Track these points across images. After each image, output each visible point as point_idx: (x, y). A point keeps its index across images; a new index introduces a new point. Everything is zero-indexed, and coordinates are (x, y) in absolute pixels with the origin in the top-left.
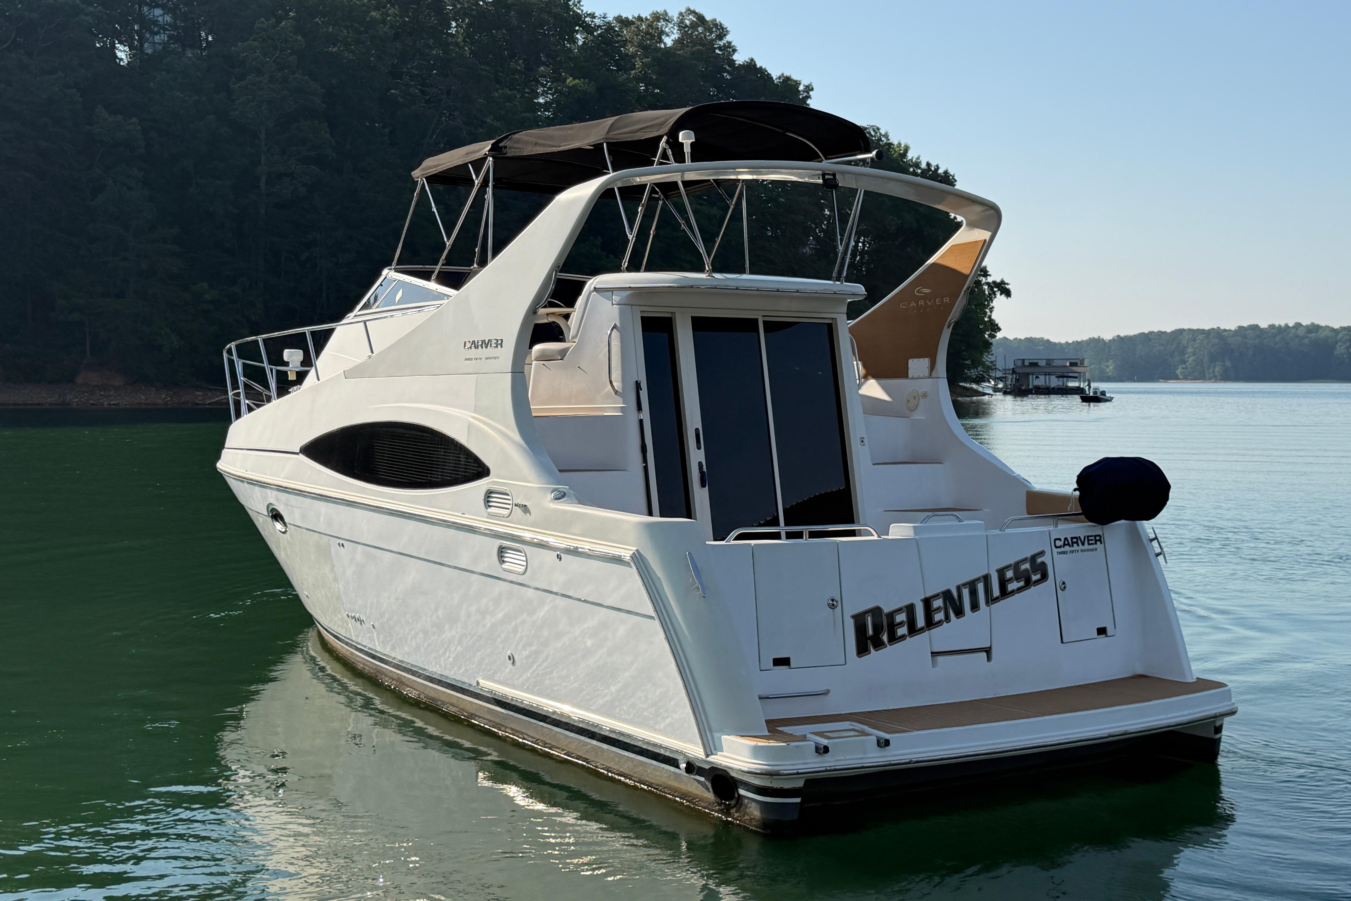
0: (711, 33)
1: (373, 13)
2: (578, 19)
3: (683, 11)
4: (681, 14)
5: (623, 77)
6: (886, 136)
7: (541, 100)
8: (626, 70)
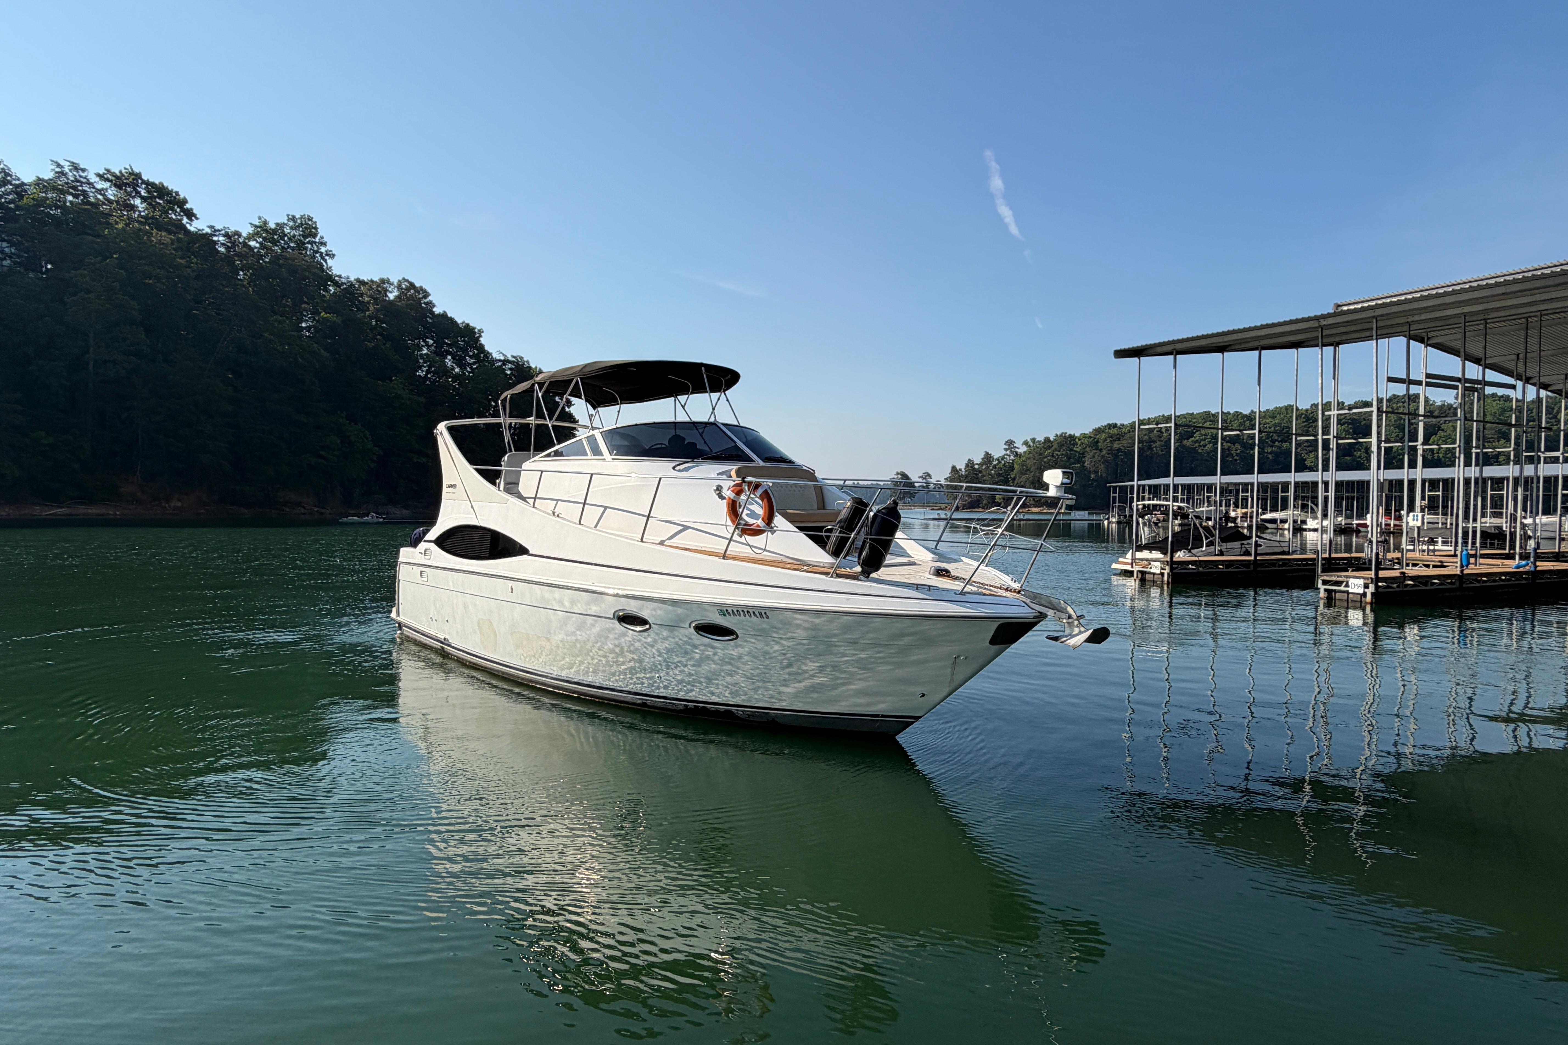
0: (419, 293)
1: (181, 261)
2: (330, 278)
3: (401, 279)
4: (399, 281)
5: (360, 315)
6: (528, 362)
7: (304, 325)
8: (363, 311)
